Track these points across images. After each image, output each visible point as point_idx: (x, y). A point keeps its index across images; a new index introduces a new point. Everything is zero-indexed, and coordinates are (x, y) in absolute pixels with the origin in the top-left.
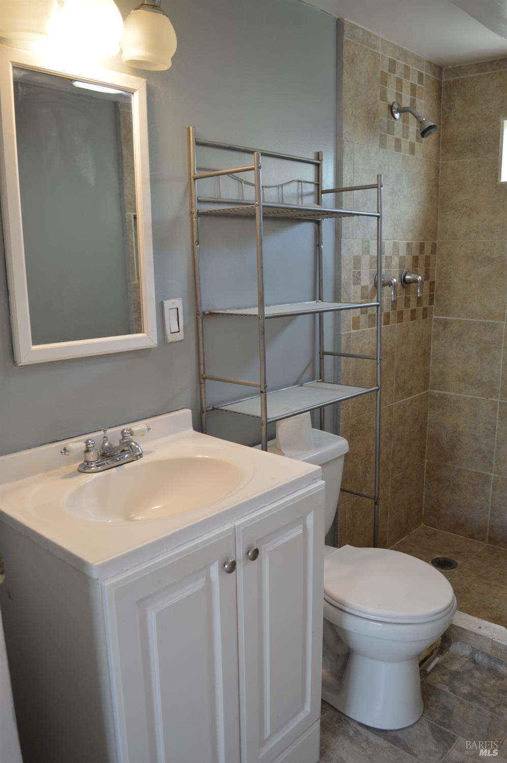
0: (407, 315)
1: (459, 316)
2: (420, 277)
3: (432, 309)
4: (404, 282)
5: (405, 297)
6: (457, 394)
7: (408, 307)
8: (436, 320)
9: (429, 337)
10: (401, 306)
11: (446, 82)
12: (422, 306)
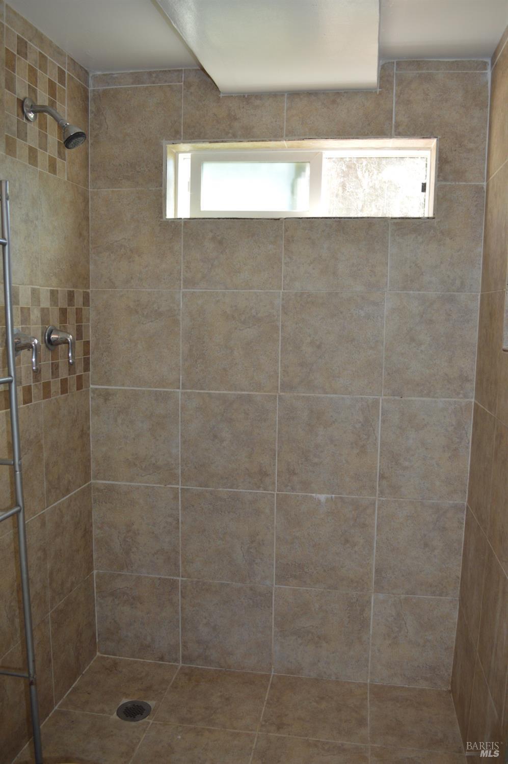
0: (55, 387)
1: (123, 385)
2: (71, 336)
3: (89, 377)
4: (50, 343)
5: (52, 363)
6: (128, 484)
7: (57, 377)
8: (94, 391)
9: (87, 414)
10: (46, 375)
11: (94, 90)
12: (75, 374)
